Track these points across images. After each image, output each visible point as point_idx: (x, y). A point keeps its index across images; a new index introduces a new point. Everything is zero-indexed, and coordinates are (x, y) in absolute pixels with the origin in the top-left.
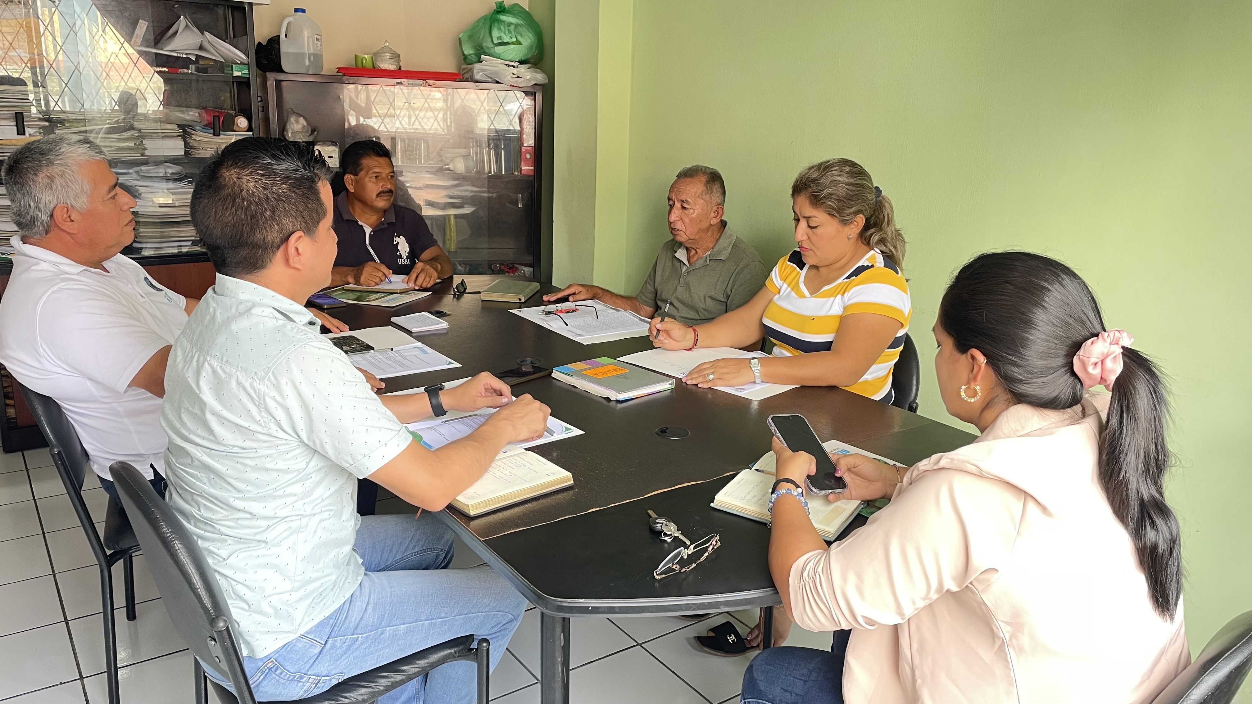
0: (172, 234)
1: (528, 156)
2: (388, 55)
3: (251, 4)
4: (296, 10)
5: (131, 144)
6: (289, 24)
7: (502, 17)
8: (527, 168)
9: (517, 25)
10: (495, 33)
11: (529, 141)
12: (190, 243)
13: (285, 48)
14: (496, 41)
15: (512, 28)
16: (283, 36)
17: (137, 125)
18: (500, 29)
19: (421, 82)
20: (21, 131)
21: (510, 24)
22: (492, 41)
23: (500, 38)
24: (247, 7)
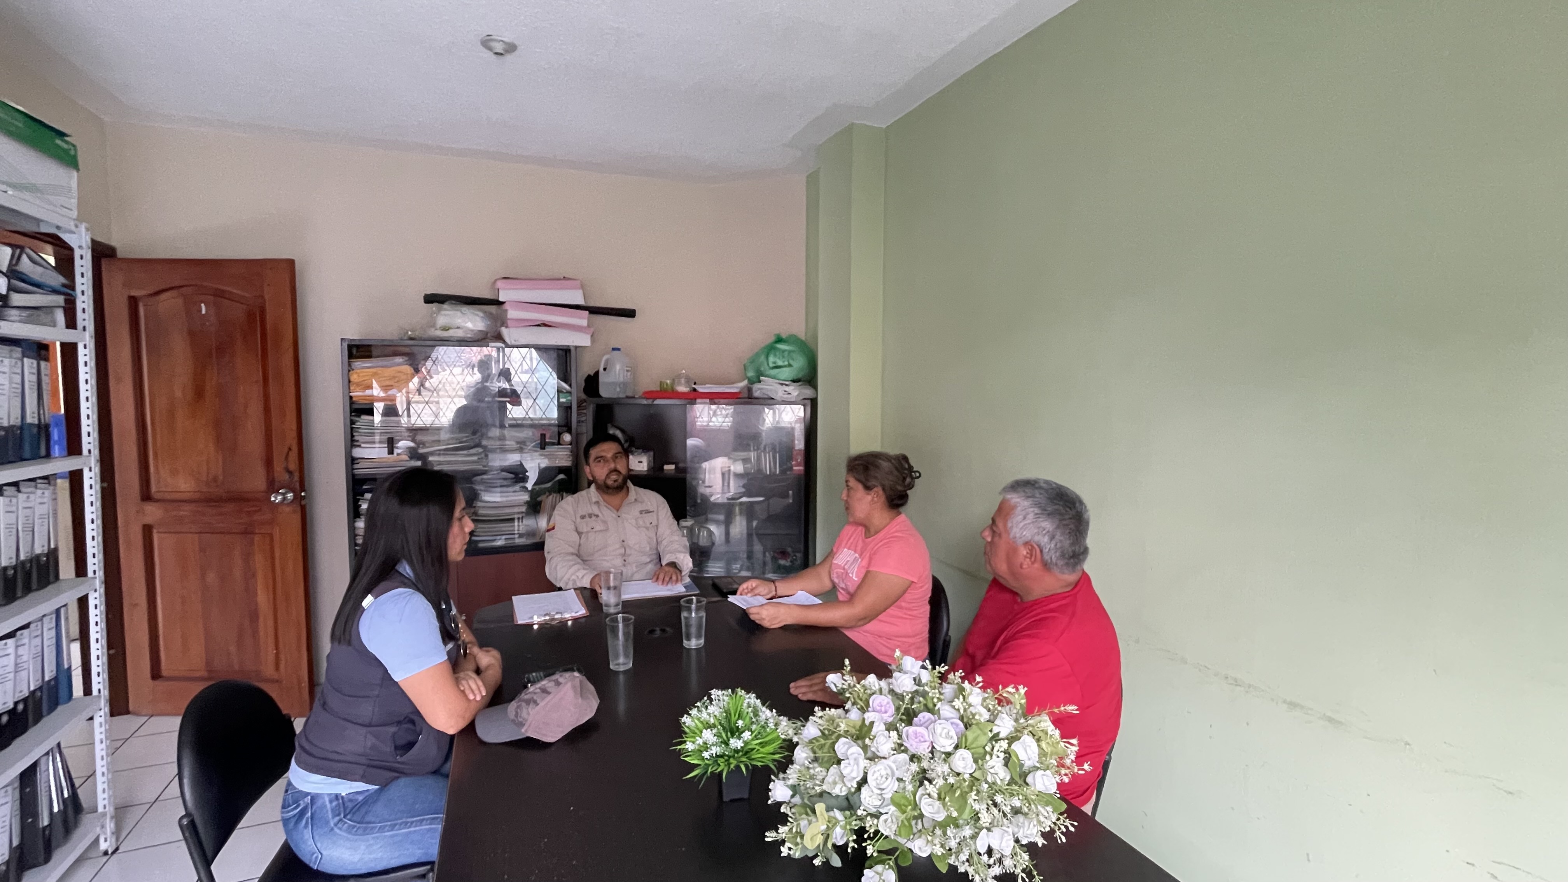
0: (504, 529)
1: (799, 458)
2: (683, 381)
3: (576, 347)
4: (614, 349)
5: (475, 458)
6: (607, 361)
7: (781, 346)
8: (798, 469)
9: (790, 352)
10: (771, 359)
11: (799, 444)
13: (603, 378)
14: (771, 365)
15: (786, 353)
16: (601, 369)
17: (484, 443)
18: (775, 355)
19: (708, 401)
20: (391, 452)
21: (784, 351)
22: (768, 364)
23: (774, 363)
24: (573, 349)
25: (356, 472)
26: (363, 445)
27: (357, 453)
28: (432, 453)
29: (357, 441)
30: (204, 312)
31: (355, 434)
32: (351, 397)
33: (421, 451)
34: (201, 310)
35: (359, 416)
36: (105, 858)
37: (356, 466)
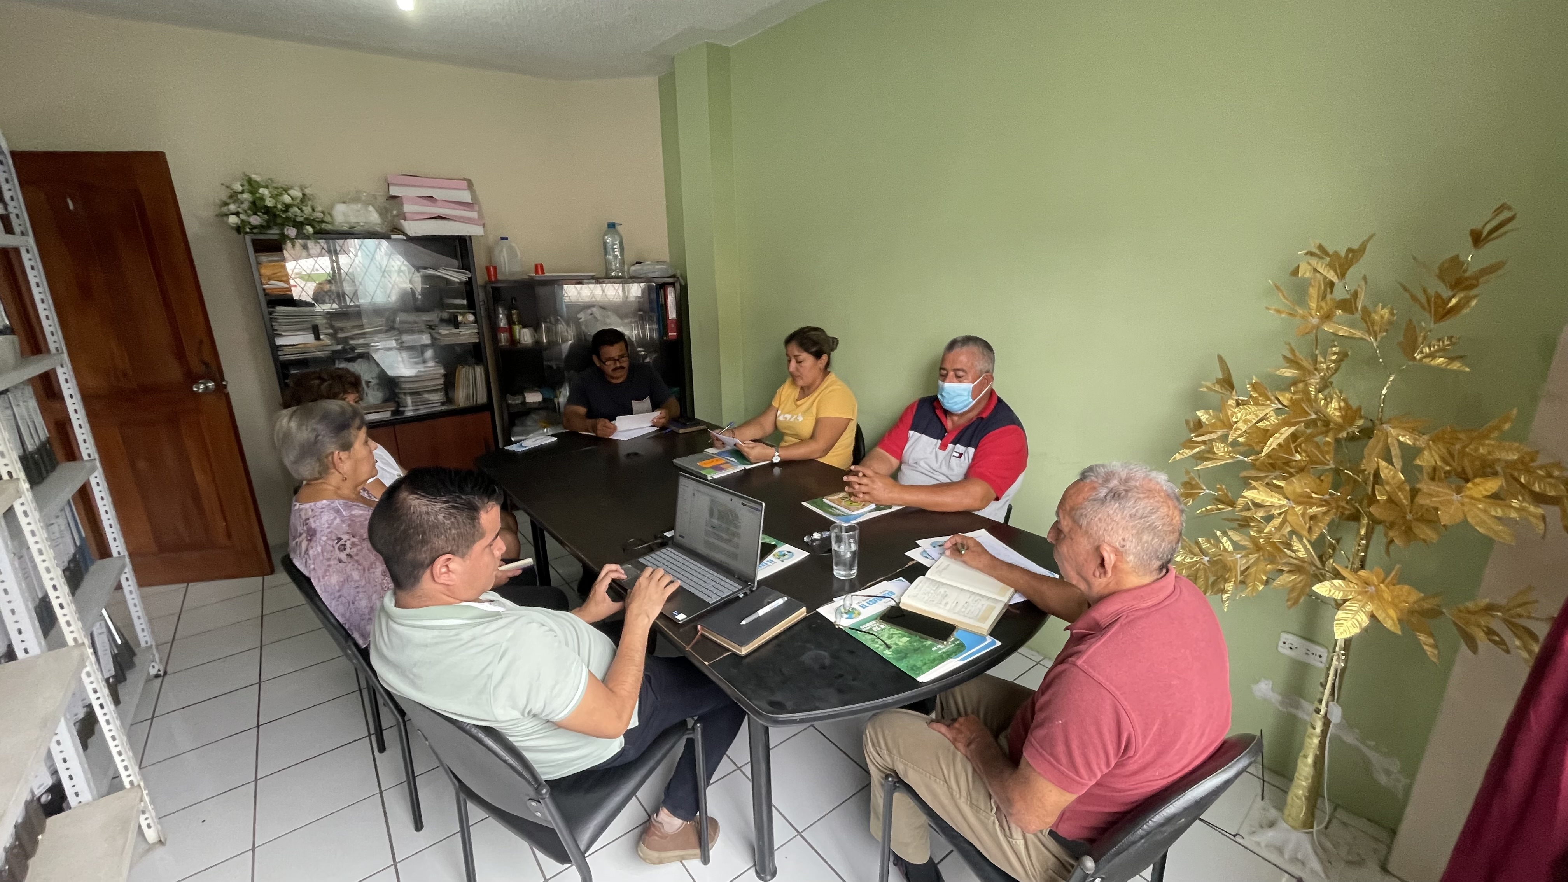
1: (673, 326)
3: (470, 237)
8: (673, 334)
11: (672, 314)
12: (439, 404)
20: (317, 338)
24: (468, 239)
25: (281, 358)
26: (283, 333)
27: (279, 341)
28: (352, 338)
29: (276, 330)
30: (71, 207)
31: (274, 324)
32: (264, 290)
33: (341, 335)
34: (68, 206)
35: (273, 307)
36: (160, 679)
37: (280, 353)
